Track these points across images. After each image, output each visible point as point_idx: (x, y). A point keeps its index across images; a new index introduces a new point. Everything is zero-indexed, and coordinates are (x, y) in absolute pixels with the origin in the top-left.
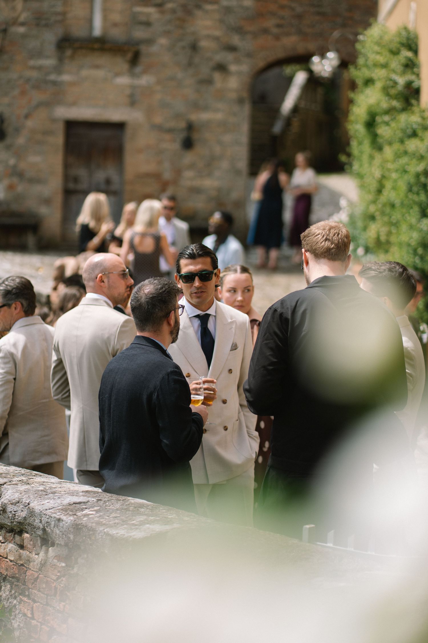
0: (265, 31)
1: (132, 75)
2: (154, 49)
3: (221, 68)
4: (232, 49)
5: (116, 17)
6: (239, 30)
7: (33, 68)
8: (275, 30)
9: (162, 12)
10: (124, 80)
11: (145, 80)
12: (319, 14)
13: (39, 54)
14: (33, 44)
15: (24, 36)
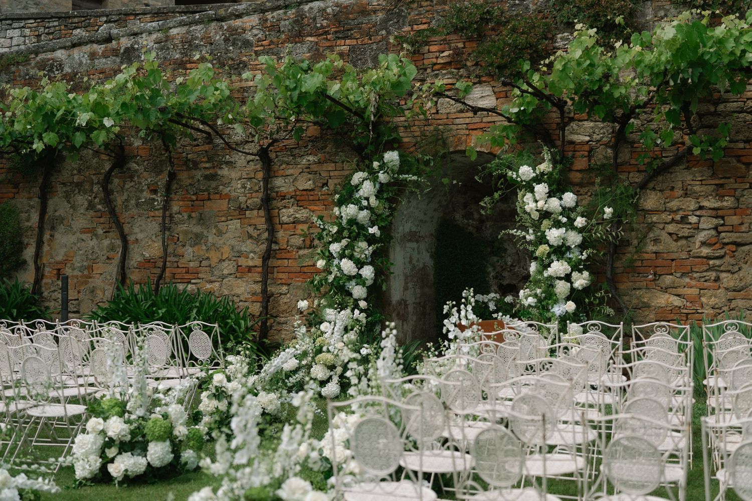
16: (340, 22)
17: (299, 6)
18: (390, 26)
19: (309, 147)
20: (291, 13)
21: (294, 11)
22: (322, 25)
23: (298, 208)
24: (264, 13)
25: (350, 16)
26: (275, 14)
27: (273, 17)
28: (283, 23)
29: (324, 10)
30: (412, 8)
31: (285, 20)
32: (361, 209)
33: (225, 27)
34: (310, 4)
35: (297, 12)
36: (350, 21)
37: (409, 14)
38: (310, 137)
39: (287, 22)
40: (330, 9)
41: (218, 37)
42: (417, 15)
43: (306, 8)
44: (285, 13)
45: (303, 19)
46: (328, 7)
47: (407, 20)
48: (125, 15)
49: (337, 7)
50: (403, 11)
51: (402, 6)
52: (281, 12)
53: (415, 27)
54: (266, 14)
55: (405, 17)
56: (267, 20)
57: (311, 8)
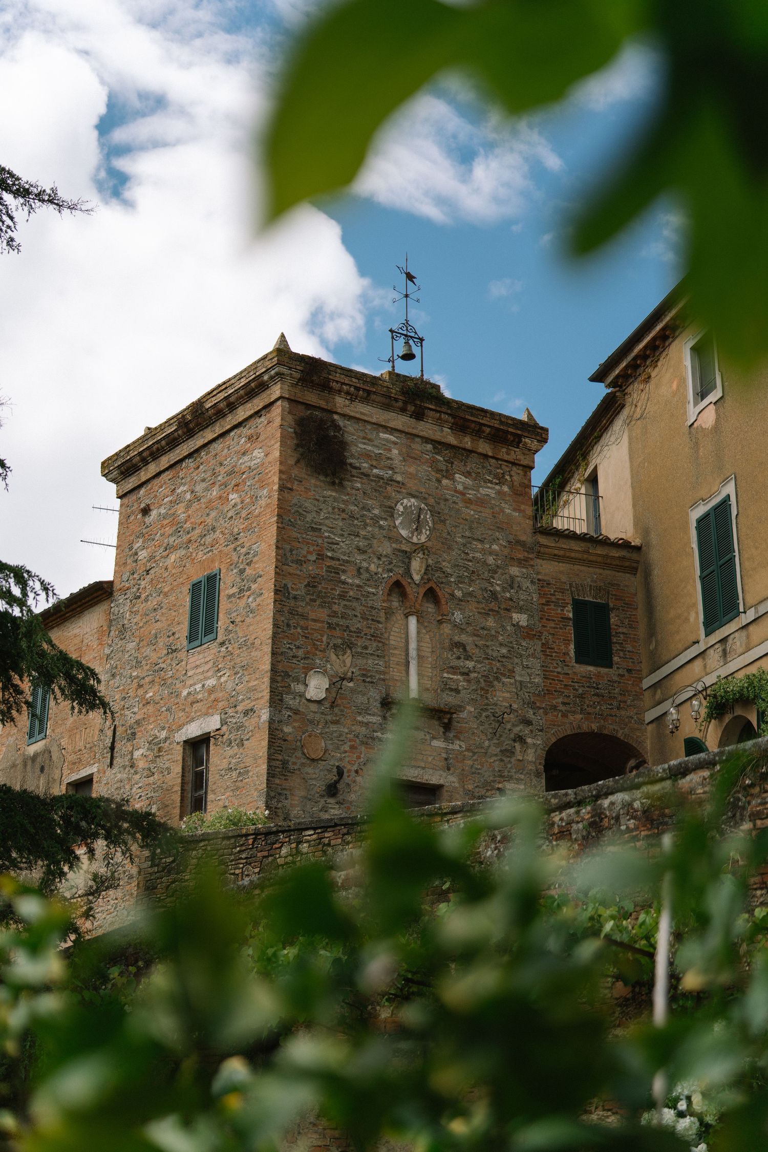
0: (554, 708)
1: (446, 740)
2: (464, 715)
3: (520, 739)
4: (528, 723)
5: (428, 684)
6: (532, 705)
7: (361, 723)
8: (561, 707)
9: (469, 681)
10: (438, 743)
11: (456, 746)
12: (597, 695)
13: (366, 711)
14: (360, 699)
15: (353, 691)
16: (652, 821)
17: (596, 800)
18: (723, 823)
19: (617, 1014)
20: (586, 811)
21: (589, 808)
22: (628, 828)
23: (605, 1114)
24: (549, 814)
25: (667, 811)
26: (564, 814)
27: (562, 819)
28: (575, 826)
29: (630, 804)
30: (752, 795)
31: (578, 822)
32: (681, 1115)
33: (499, 838)
34: (610, 797)
35: (593, 810)
36: (666, 819)
37: (749, 803)
38: (617, 999)
39: (580, 826)
40: (638, 802)
41: (489, 853)
42: (761, 804)
43: (606, 803)
44: (578, 812)
45: (601, 820)
46: (635, 800)
47: (747, 813)
48: (428, 815)
49: (648, 798)
50: (739, 800)
51: (738, 792)
52: (572, 810)
53: (759, 822)
54: (553, 815)
55: (744, 808)
56: (553, 824)
57: (612, 803)
